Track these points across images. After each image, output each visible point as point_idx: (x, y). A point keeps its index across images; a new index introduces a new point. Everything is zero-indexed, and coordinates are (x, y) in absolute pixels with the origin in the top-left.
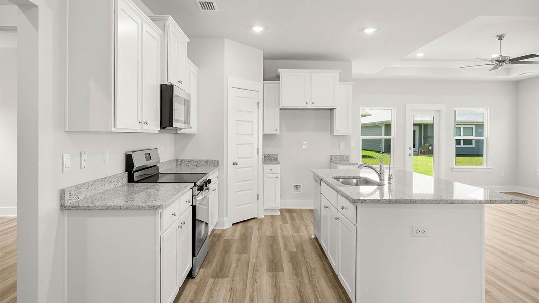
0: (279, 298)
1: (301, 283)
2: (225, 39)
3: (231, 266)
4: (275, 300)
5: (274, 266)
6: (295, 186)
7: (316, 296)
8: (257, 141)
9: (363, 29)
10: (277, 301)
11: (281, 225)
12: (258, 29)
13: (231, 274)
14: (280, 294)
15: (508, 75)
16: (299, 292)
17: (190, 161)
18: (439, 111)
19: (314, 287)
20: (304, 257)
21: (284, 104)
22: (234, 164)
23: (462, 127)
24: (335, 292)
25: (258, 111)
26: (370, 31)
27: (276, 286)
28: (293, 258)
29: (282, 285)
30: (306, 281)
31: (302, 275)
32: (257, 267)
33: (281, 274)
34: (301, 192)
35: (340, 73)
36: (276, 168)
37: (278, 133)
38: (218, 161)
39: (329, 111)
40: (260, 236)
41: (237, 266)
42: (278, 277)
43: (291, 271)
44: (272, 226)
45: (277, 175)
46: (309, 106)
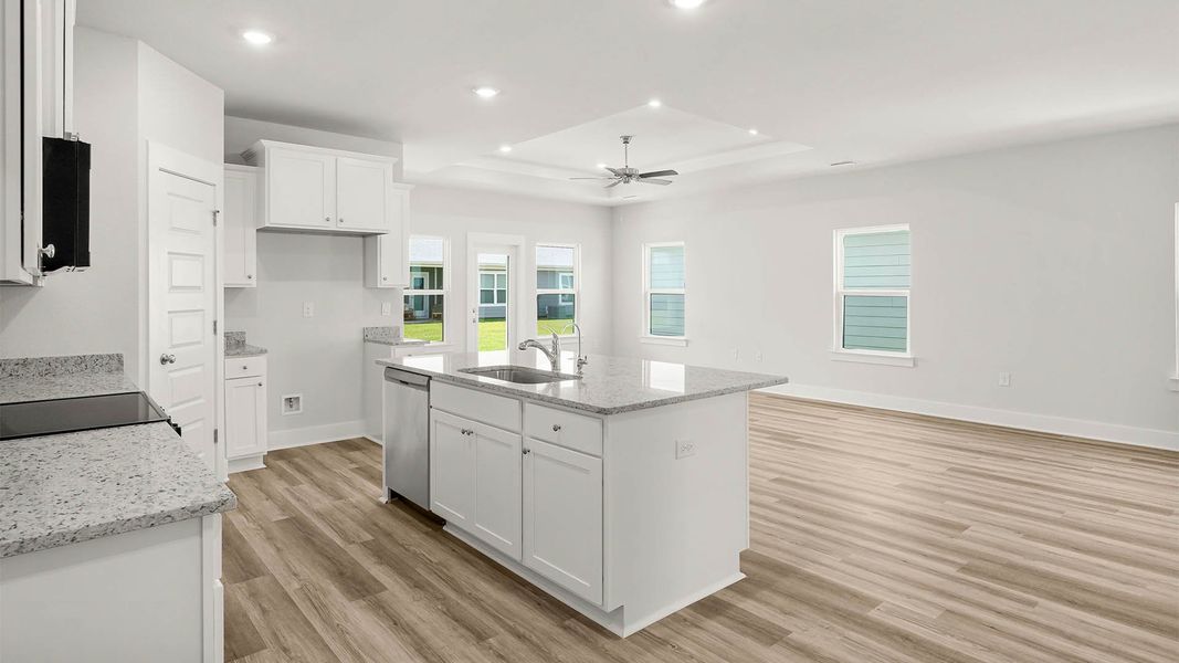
0: (429, 648)
1: (443, 599)
2: (141, 44)
3: (245, 615)
4: (426, 658)
5: (359, 587)
6: (286, 399)
7: (494, 616)
8: (211, 303)
9: (475, 88)
10: (429, 656)
11: (287, 489)
12: (257, 38)
13: (266, 636)
14: (423, 640)
15: (609, 196)
16: (456, 621)
17: (25, 363)
18: (516, 246)
19: (477, 602)
20: (402, 546)
21: (275, 219)
22: (163, 361)
23: (496, 273)
24: (518, 596)
25: (215, 232)
26: (486, 93)
27: (396, 623)
28: (380, 555)
29: (409, 618)
30: (452, 595)
31: (430, 584)
32: (317, 598)
33: (384, 595)
34: (301, 410)
35: (394, 165)
36: (258, 364)
37: (253, 283)
38: (120, 359)
39: (361, 239)
40: (260, 525)
41: (264, 611)
42: (385, 605)
43: (404, 584)
44: (269, 497)
45: (258, 380)
46: (332, 227)
